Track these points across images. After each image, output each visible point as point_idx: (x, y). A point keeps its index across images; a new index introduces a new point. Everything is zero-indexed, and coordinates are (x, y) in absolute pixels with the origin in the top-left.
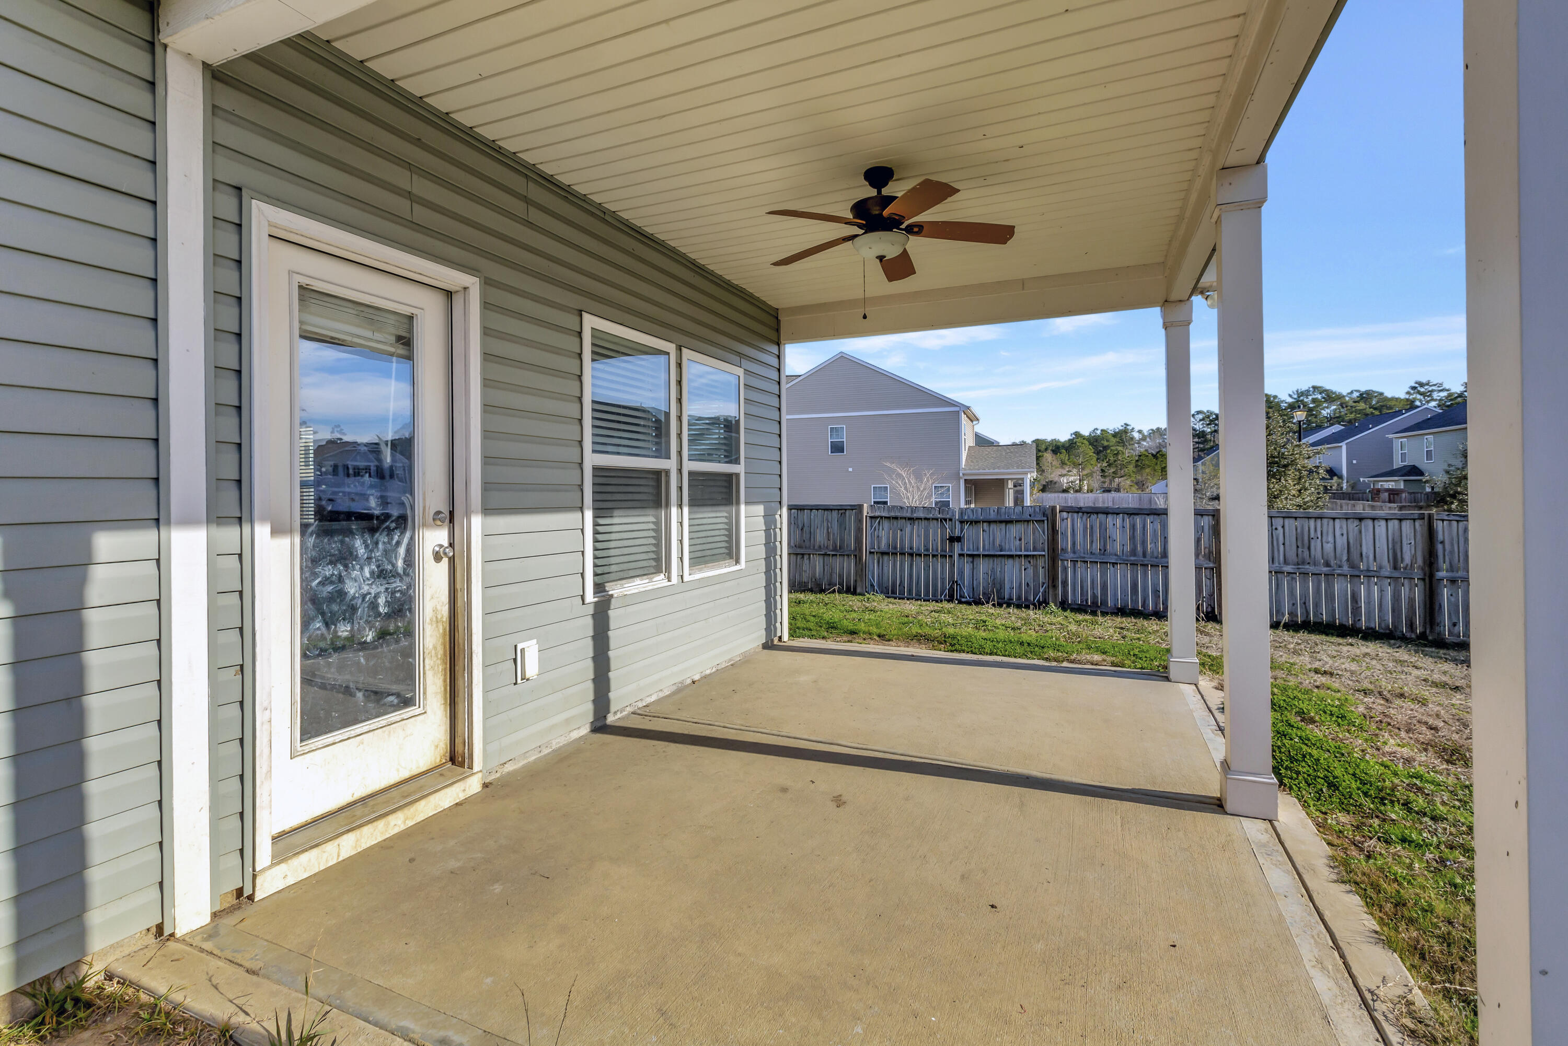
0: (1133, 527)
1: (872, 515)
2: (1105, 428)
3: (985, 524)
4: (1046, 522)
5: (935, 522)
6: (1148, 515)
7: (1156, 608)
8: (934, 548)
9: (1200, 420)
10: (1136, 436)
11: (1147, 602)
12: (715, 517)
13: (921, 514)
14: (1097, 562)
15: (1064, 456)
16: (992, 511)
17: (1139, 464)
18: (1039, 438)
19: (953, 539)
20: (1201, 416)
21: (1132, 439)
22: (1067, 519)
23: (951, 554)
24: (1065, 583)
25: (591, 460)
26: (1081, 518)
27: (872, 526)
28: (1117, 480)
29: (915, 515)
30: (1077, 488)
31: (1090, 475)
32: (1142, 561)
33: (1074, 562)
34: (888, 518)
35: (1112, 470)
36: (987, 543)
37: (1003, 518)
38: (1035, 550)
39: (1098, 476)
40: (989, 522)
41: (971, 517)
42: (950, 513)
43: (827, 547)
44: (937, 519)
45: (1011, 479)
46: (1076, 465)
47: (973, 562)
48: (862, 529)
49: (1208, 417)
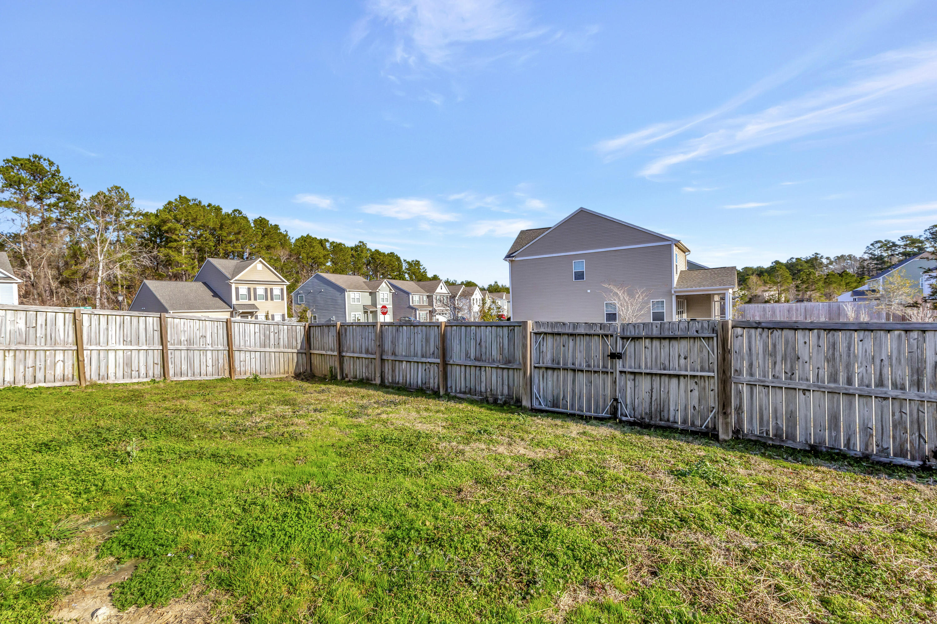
0: (833, 346)
1: (535, 331)
2: (799, 257)
3: (647, 341)
4: (715, 339)
5: (596, 337)
6: (856, 330)
7: (867, 449)
8: (596, 363)
9: (879, 248)
10: (825, 261)
11: (852, 442)
13: (582, 331)
14: (782, 388)
15: (766, 277)
16: (654, 327)
17: (827, 280)
18: (748, 266)
19: (615, 356)
20: (879, 245)
21: (821, 263)
22: (742, 336)
23: (612, 371)
24: (739, 409)
26: (761, 335)
27: (536, 342)
28: (808, 293)
29: (578, 331)
30: (777, 299)
31: (787, 290)
32: (846, 389)
33: (752, 386)
34: (553, 334)
35: (805, 286)
36: (649, 360)
37: (666, 334)
38: (702, 370)
39: (793, 291)
40: (652, 339)
41: (633, 333)
42: (611, 329)
43: (499, 361)
44: (599, 335)
45: (718, 294)
46: (775, 283)
47: (634, 380)
48: (527, 344)
49: (886, 245)
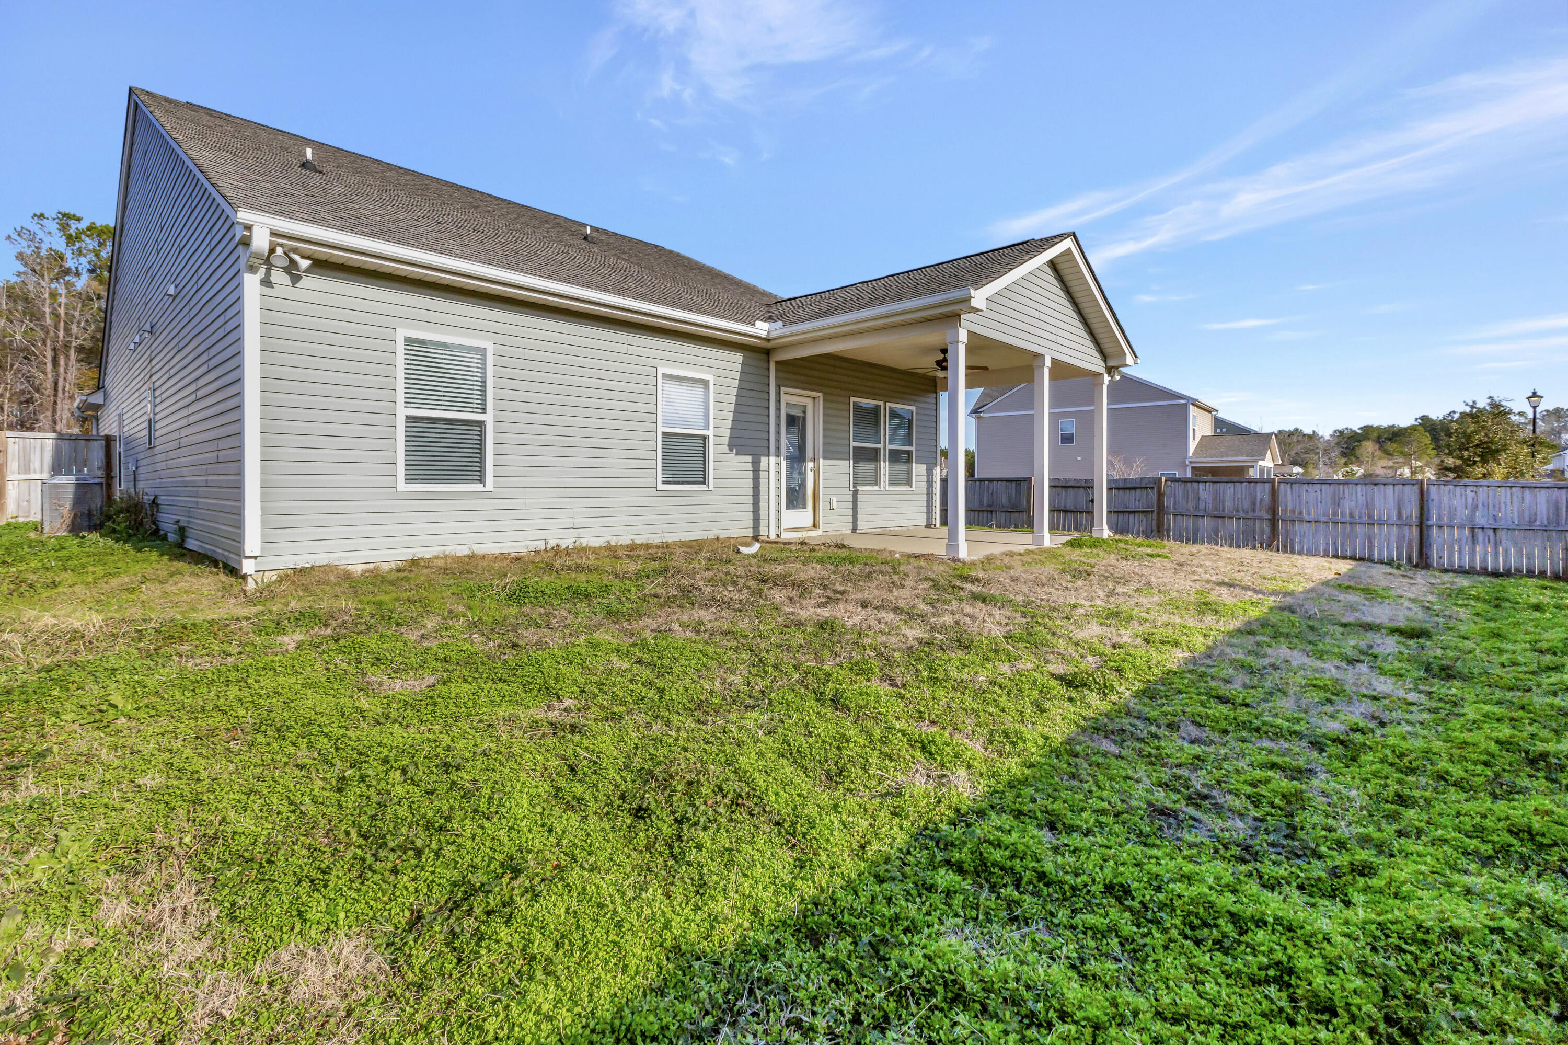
12: (901, 468)
18: (1370, 424)
25: (852, 444)
